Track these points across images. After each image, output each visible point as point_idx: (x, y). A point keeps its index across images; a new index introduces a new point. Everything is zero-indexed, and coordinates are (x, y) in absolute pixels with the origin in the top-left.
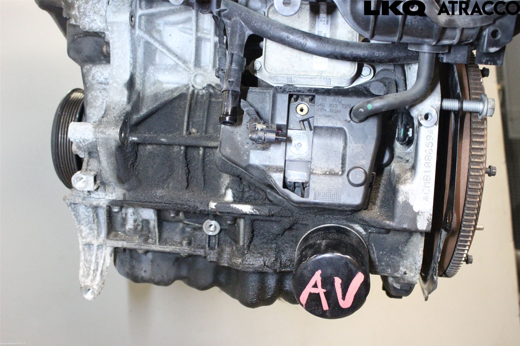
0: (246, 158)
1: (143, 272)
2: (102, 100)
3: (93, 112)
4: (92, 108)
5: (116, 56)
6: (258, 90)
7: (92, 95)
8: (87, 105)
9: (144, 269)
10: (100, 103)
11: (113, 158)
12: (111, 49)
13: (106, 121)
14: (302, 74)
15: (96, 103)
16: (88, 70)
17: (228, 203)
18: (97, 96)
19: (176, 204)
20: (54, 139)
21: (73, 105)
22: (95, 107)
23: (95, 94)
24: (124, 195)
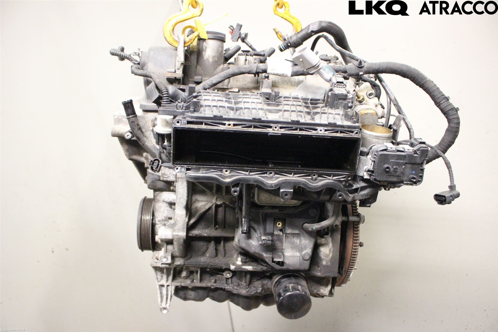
0: (253, 249)
1: (189, 296)
2: (164, 208)
3: (159, 214)
4: (158, 212)
5: (179, 192)
6: (254, 211)
7: (158, 205)
8: (155, 211)
9: (190, 294)
10: (163, 210)
11: (181, 247)
12: (176, 189)
13: (178, 229)
14: (276, 203)
15: (161, 209)
16: (157, 194)
17: (239, 265)
18: (161, 206)
19: (212, 265)
20: (139, 230)
21: (146, 210)
22: (160, 212)
23: (160, 205)
24: (184, 262)
